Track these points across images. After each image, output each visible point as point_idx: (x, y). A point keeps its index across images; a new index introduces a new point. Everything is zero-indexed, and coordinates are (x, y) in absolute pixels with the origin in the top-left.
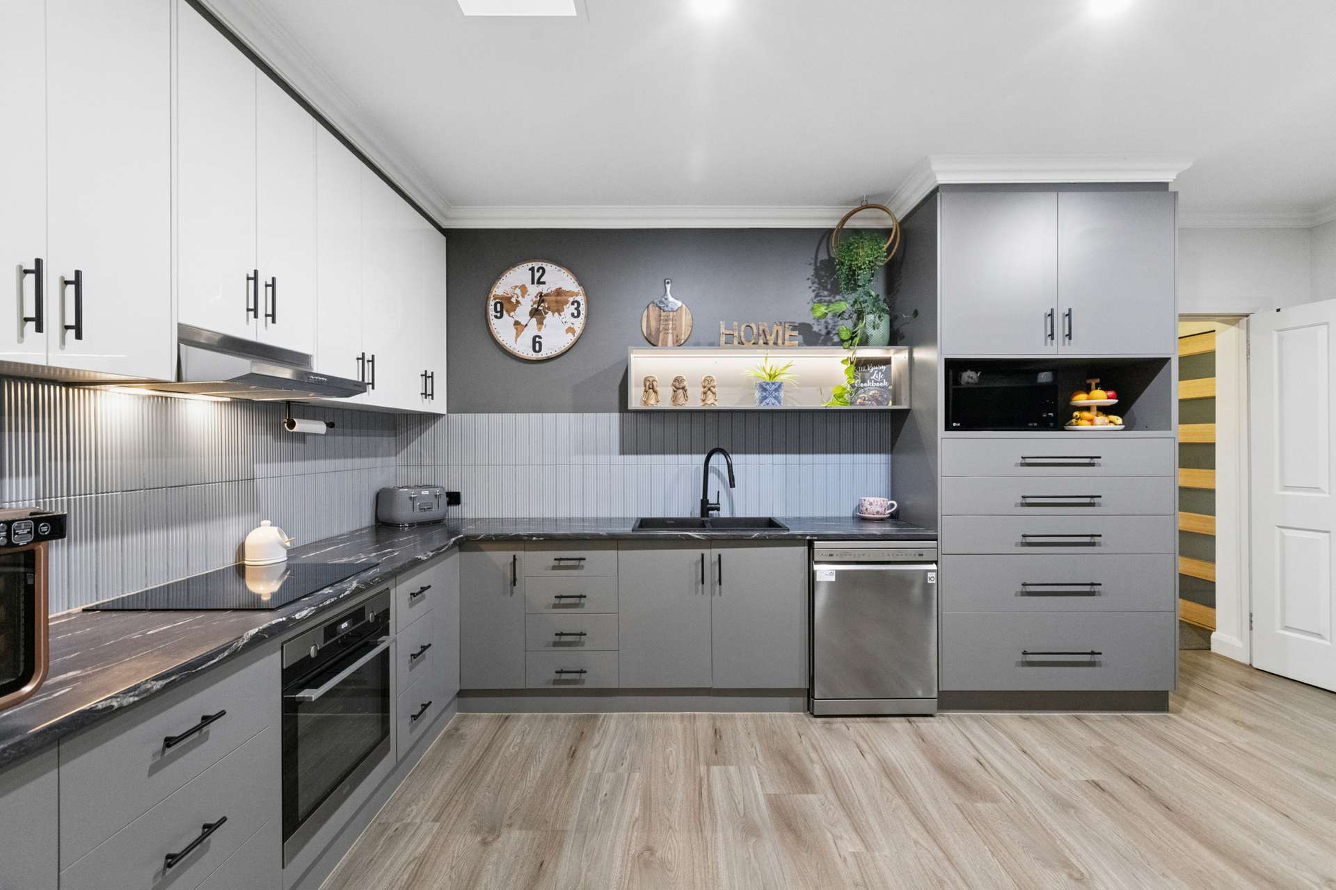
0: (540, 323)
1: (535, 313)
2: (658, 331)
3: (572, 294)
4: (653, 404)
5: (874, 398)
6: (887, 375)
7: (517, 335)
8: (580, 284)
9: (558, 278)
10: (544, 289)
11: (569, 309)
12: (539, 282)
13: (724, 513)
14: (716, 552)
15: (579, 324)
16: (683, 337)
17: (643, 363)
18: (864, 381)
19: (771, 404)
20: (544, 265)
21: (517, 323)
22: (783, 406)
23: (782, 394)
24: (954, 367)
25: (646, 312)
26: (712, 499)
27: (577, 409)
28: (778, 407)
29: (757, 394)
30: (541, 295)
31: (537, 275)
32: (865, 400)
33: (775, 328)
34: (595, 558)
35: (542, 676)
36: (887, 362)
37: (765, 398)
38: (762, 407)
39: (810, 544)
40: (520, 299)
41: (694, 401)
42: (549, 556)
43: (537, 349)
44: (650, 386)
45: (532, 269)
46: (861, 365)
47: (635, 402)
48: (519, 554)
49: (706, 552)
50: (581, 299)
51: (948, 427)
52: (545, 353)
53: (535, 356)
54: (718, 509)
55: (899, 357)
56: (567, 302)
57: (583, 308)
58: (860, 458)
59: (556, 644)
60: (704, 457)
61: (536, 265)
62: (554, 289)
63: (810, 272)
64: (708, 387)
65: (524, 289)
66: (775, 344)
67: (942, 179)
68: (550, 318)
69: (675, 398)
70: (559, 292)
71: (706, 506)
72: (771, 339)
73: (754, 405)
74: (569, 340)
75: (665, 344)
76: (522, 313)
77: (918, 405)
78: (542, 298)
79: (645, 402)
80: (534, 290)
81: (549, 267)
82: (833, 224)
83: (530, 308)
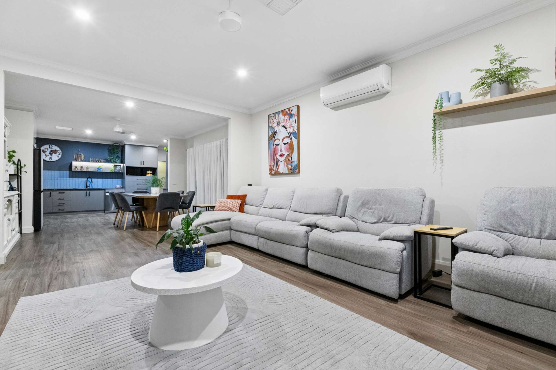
0: (51, 155)
1: (50, 153)
2: (77, 158)
3: (59, 151)
4: (76, 170)
5: (118, 171)
6: (120, 167)
7: (46, 157)
8: (60, 149)
9: (55, 148)
10: (52, 149)
11: (58, 153)
12: (51, 148)
13: (91, 187)
14: (89, 191)
15: (60, 156)
16: (82, 159)
17: (74, 163)
18: (116, 168)
19: (99, 171)
20: (52, 145)
21: (46, 155)
22: (102, 171)
23: (102, 169)
24: (127, 167)
25: (75, 155)
26: (88, 185)
27: (59, 170)
28: (101, 171)
29: (97, 169)
30: (51, 150)
31: (51, 147)
32: (116, 171)
33: (100, 159)
34: (66, 192)
35: (56, 210)
36: (120, 165)
37: (98, 170)
38: (98, 171)
39: (105, 190)
40: (47, 151)
41: (85, 170)
42: (58, 192)
43: (51, 159)
44: (76, 167)
45: (49, 146)
46: (115, 166)
47: (73, 170)
48: (51, 192)
49: (87, 191)
50: (61, 152)
51: (127, 175)
52: (52, 160)
53: (50, 161)
54: (89, 187)
55: (122, 165)
56: (57, 152)
57: (61, 153)
58: (116, 180)
59: (59, 205)
60: (87, 179)
61: (50, 145)
62: (54, 149)
63: (108, 151)
64: (87, 168)
65: (47, 149)
66: (100, 162)
67: (126, 143)
68: (53, 154)
69: (81, 169)
70: (56, 150)
71: (87, 187)
72: (99, 161)
73: (97, 171)
74: (58, 158)
75: (79, 161)
76: (47, 153)
77: (124, 172)
78: (52, 151)
79: (75, 170)
80: (50, 149)
81: (53, 146)
82: (112, 144)
83: (49, 152)
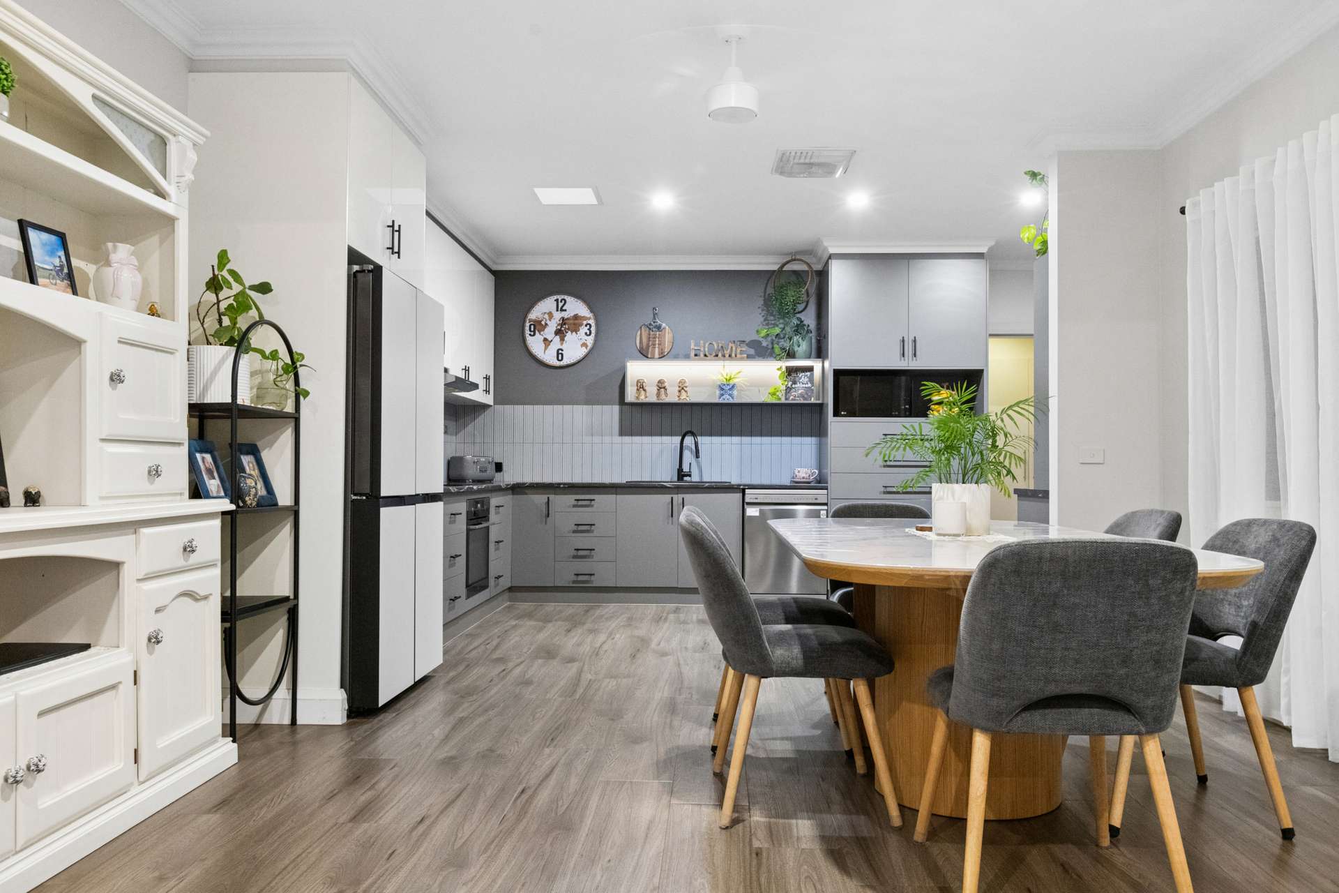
0: (562, 339)
1: (558, 332)
2: (648, 346)
3: (585, 318)
4: (643, 399)
5: (802, 396)
6: (811, 380)
7: (546, 349)
8: (591, 312)
9: (576, 307)
10: (565, 315)
11: (584, 330)
12: (562, 310)
13: (695, 478)
14: (681, 496)
15: (590, 341)
16: (666, 350)
17: (637, 370)
18: (795, 383)
19: (727, 399)
20: (566, 297)
21: (545, 340)
22: (736, 401)
23: (735, 393)
25: (639, 332)
26: (686, 469)
27: (588, 402)
28: (731, 401)
29: (718, 392)
30: (563, 319)
31: (560, 305)
32: (796, 397)
33: (730, 345)
34: (601, 499)
35: (565, 579)
36: (811, 369)
37: (722, 395)
38: (721, 401)
39: (743, 492)
40: (548, 322)
41: (672, 397)
42: (570, 499)
43: (560, 358)
44: (641, 386)
45: (557, 300)
46: (791, 371)
47: (631, 396)
48: (552, 497)
49: (675, 497)
50: (592, 322)
51: (836, 414)
52: (565, 362)
53: (558, 364)
54: (690, 476)
55: (817, 365)
56: (582, 325)
57: (593, 329)
58: (796, 440)
59: (575, 557)
60: (680, 438)
61: (560, 297)
62: (572, 315)
63: (761, 302)
64: (682, 388)
65: (551, 315)
66: (730, 356)
67: (832, 251)
68: (570, 336)
69: (658, 395)
70: (576, 317)
71: (681, 475)
72: (727, 353)
73: (716, 400)
74: (584, 351)
75: (653, 358)
76: (549, 332)
77: (825, 402)
78: (564, 321)
79: (637, 398)
80: (558, 316)
81: (568, 299)
82: (775, 268)
83: (555, 329)
